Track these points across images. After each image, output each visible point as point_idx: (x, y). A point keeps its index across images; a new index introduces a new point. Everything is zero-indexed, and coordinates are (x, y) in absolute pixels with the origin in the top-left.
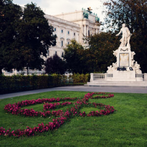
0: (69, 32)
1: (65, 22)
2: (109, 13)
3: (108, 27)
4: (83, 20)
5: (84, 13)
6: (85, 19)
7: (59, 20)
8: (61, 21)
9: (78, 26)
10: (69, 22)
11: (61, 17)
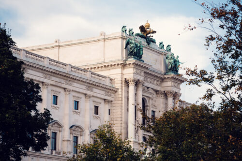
0: (77, 103)
1: (67, 70)
2: (230, 42)
3: (226, 89)
4: (124, 65)
5: (128, 43)
6: (132, 60)
7: (46, 63)
8: (54, 68)
9: (107, 83)
10: (78, 69)
11: (52, 54)
